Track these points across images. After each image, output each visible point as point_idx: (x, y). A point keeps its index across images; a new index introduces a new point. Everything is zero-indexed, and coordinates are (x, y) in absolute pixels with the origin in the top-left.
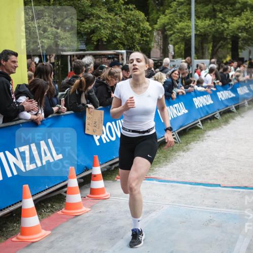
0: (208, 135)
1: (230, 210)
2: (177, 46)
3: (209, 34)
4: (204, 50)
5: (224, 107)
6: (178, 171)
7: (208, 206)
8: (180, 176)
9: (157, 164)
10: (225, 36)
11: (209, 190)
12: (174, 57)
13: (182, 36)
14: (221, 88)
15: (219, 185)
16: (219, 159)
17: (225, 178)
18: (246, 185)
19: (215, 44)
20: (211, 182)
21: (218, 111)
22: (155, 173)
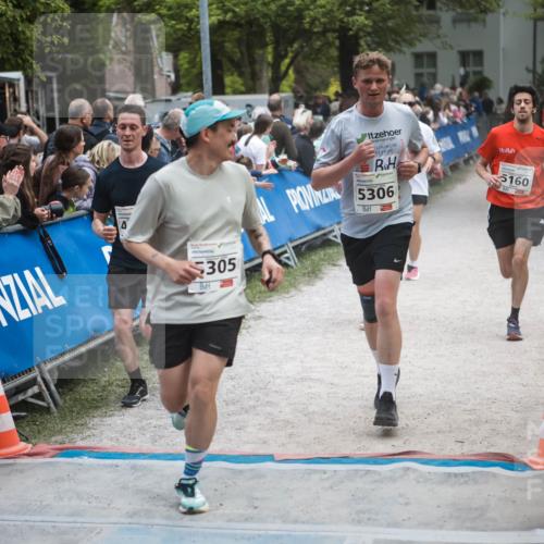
0: (257, 314)
1: (291, 527)
2: (184, 55)
3: (262, 20)
4: (257, 67)
5: (308, 232)
6: (158, 423)
7: (230, 521)
8: (161, 437)
9: (97, 408)
10: (307, 26)
11: (241, 472)
12: (176, 88)
13: (183, 26)
14: (300, 177)
15: (270, 458)
16: (278, 381)
17: (291, 435)
18: (346, 452)
19: (281, 48)
20: (247, 449)
21: (291, 245)
22: (88, 433)
